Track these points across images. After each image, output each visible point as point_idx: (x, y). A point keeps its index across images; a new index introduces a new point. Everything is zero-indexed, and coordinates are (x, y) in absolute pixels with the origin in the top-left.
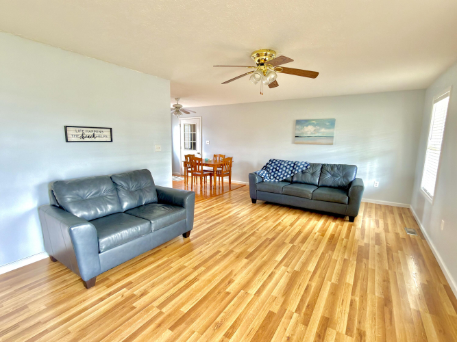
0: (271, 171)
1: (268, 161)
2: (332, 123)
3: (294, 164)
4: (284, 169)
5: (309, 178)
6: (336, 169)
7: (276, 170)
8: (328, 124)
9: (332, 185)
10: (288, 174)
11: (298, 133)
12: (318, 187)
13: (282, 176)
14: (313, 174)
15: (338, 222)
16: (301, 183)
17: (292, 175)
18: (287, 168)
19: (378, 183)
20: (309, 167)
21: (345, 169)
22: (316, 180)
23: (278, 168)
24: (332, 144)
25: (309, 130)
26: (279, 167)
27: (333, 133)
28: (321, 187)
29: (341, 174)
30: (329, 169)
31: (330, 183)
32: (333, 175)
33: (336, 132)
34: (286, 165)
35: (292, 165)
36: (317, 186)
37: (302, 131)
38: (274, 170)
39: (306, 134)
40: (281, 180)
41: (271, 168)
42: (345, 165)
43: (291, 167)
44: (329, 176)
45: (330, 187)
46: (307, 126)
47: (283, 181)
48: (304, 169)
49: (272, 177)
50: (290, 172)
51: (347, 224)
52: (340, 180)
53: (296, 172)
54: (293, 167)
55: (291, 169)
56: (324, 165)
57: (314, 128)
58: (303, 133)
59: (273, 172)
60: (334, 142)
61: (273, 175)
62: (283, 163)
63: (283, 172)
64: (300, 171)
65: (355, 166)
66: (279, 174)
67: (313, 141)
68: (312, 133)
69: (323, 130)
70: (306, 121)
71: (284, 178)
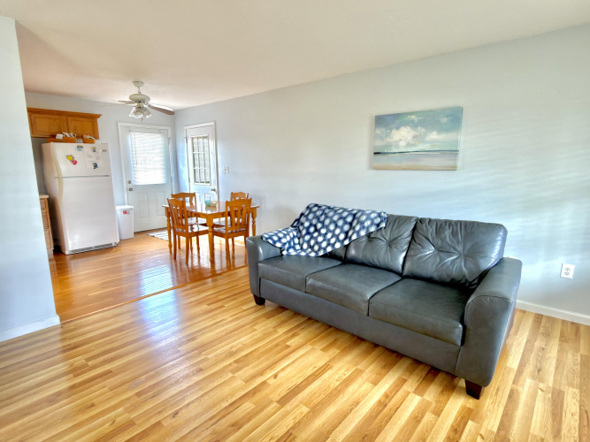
0: (304, 232)
1: (302, 209)
2: (454, 118)
3: (354, 215)
4: (332, 227)
5: (381, 254)
6: (448, 233)
7: (316, 230)
8: (444, 120)
9: (435, 276)
10: (338, 240)
11: (379, 144)
12: (403, 276)
13: (324, 244)
14: (391, 244)
15: (432, 393)
16: (363, 264)
17: (346, 242)
18: (336, 226)
19: (572, 268)
20: (383, 225)
21: (473, 234)
22: (397, 259)
23: (319, 226)
24: (453, 168)
25: (402, 137)
26: (323, 222)
27: (456, 142)
28: (407, 277)
29: (460, 248)
30: (431, 231)
31: (430, 269)
32: (439, 250)
33: (465, 140)
34: (336, 218)
35: (349, 219)
36: (400, 274)
37: (389, 140)
38: (312, 229)
39: (397, 146)
40: (321, 253)
41: (307, 224)
42: (473, 223)
43: (345, 223)
44: (430, 250)
45: (429, 280)
46: (398, 128)
47: (325, 256)
48: (373, 229)
49: (305, 246)
50: (342, 237)
51: (458, 403)
52: (455, 265)
53: (354, 237)
54: (351, 224)
55: (346, 228)
56: (421, 221)
57: (413, 133)
58: (389, 146)
59: (308, 233)
60: (459, 164)
61: (308, 242)
62: (331, 214)
63: (329, 235)
64: (363, 233)
65: (499, 227)
66: (320, 239)
67: (413, 161)
68: (408, 145)
69: (434, 136)
70: (396, 116)
71: (329, 249)
